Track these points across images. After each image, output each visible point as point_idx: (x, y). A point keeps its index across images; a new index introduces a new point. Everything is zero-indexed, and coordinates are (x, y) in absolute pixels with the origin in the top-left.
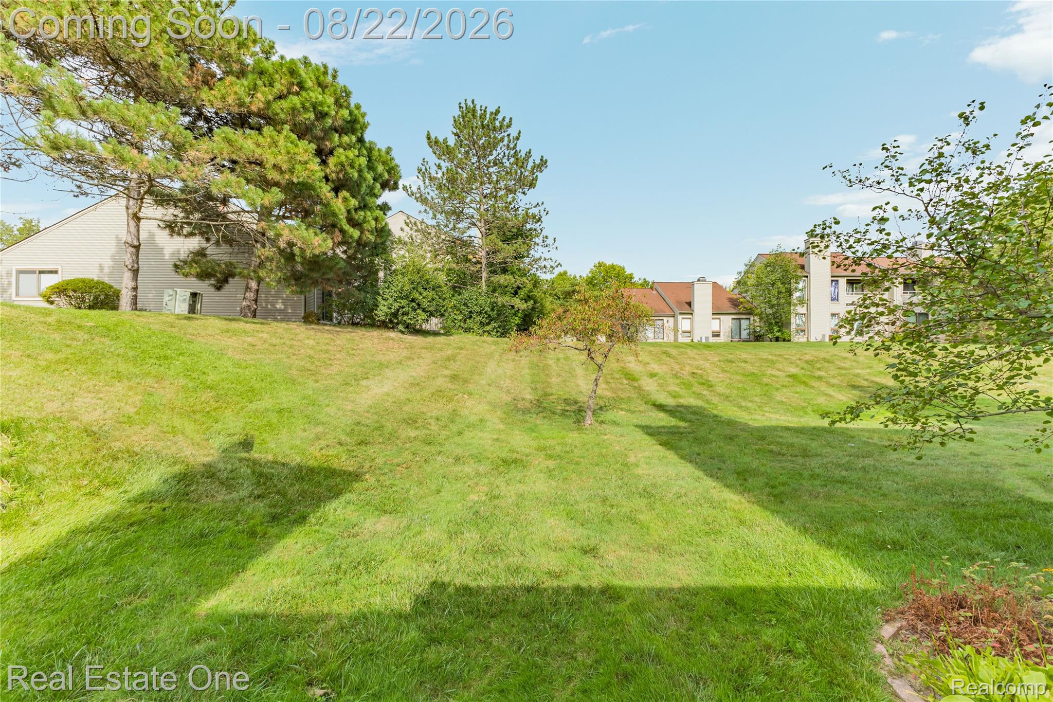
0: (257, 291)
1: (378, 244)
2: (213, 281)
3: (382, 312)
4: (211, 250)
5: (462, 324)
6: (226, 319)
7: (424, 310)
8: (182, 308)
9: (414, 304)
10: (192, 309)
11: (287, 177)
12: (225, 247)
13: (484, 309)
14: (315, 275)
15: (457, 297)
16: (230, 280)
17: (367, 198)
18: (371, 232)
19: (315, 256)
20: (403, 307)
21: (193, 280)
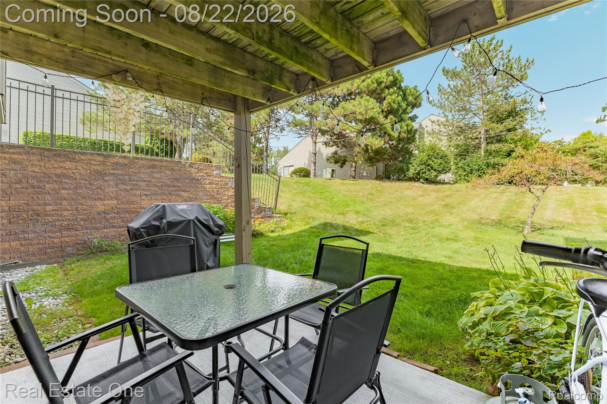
0: (356, 167)
1: (409, 138)
2: (339, 164)
3: (411, 172)
4: (339, 151)
5: (466, 177)
6: (342, 179)
7: (435, 170)
8: (329, 176)
9: (429, 167)
10: (332, 176)
11: (364, 116)
12: (344, 149)
13: (481, 167)
14: (378, 157)
15: (463, 161)
16: (346, 163)
17: (402, 115)
18: (405, 132)
19: (376, 149)
20: (423, 169)
21: (333, 164)
